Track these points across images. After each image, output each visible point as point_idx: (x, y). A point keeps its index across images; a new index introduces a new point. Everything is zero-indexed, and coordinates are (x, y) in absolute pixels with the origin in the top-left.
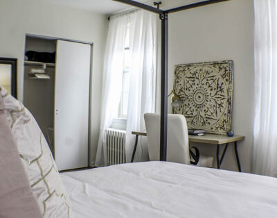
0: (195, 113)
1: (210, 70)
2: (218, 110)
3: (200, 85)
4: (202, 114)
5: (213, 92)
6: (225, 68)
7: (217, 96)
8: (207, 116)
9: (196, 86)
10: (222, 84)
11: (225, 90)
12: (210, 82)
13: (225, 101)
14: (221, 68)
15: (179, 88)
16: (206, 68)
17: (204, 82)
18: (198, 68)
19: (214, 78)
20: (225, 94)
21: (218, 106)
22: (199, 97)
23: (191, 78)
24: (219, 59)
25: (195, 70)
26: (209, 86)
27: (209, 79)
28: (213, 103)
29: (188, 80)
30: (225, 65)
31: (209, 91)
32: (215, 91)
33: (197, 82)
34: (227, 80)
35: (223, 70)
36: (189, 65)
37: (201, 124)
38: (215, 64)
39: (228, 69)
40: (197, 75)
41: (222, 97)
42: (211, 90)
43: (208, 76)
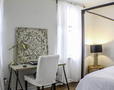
0: (31, 53)
1: (37, 32)
2: (43, 51)
3: (33, 39)
4: (35, 53)
5: (40, 43)
6: (44, 32)
7: (42, 45)
8: (38, 54)
9: (30, 40)
10: (44, 39)
11: (45, 42)
12: (38, 38)
13: (46, 47)
14: (43, 32)
15: (20, 40)
16: (35, 31)
17: (35, 37)
18: (31, 31)
19: (40, 36)
20: (46, 44)
21: (43, 49)
22: (33, 45)
23: (27, 35)
24: (42, 28)
25: (30, 31)
26: (38, 40)
27: (37, 36)
28: (40, 48)
29: (26, 36)
30: (44, 31)
31: (38, 42)
32: (41, 43)
33: (31, 37)
34: (45, 37)
35: (44, 33)
36: (26, 29)
37: (35, 58)
38: (40, 30)
39: (46, 33)
40: (31, 34)
41: (44, 45)
42: (39, 42)
43: (36, 35)
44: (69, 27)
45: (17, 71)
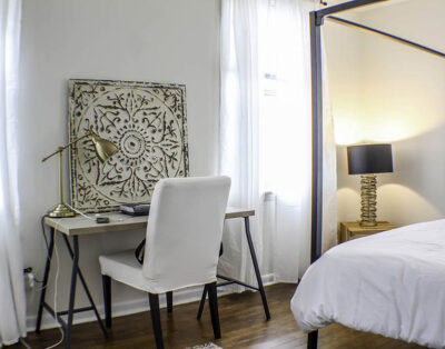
0: (126, 175)
1: (148, 97)
2: (169, 166)
3: (131, 122)
4: (141, 174)
5: (158, 136)
6: (174, 95)
7: (165, 142)
8: (150, 178)
9: (122, 124)
10: (172, 121)
11: (177, 132)
12: (151, 118)
13: (179, 150)
14: (167, 96)
15: (84, 125)
16: (140, 92)
17: (139, 116)
18: (125, 91)
19: (157, 112)
20: (179, 139)
21: (168, 159)
22: (132, 144)
23: (110, 107)
24: (165, 80)
25: (119, 93)
26: (149, 125)
27: (147, 112)
28: (159, 154)
29: (104, 111)
30: (173, 92)
31: (149, 134)
32: (161, 135)
33: (123, 116)
34: (178, 116)
35: (171, 99)
36: (105, 83)
37: (140, 194)
38: (157, 87)
39: (178, 98)
40: (123, 103)
41: (174, 144)
42: (154, 132)
43: (144, 106)
44: (267, 76)
45: (76, 237)
